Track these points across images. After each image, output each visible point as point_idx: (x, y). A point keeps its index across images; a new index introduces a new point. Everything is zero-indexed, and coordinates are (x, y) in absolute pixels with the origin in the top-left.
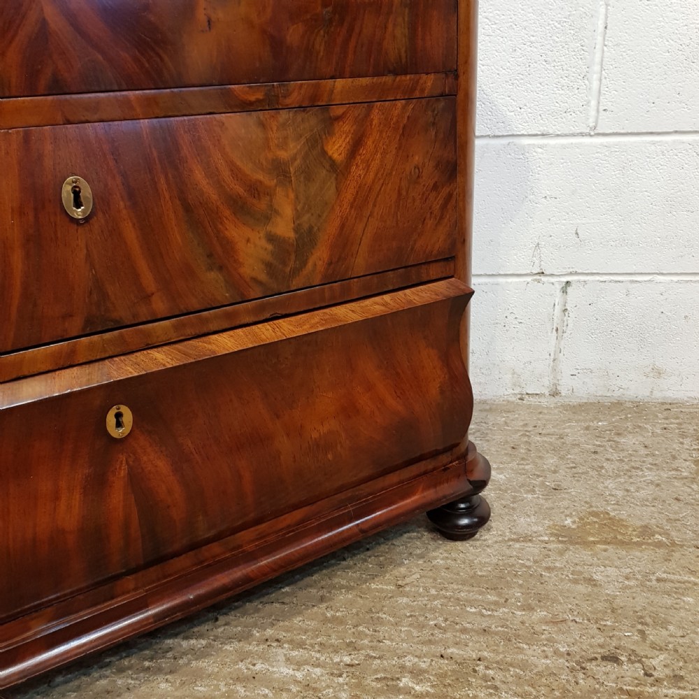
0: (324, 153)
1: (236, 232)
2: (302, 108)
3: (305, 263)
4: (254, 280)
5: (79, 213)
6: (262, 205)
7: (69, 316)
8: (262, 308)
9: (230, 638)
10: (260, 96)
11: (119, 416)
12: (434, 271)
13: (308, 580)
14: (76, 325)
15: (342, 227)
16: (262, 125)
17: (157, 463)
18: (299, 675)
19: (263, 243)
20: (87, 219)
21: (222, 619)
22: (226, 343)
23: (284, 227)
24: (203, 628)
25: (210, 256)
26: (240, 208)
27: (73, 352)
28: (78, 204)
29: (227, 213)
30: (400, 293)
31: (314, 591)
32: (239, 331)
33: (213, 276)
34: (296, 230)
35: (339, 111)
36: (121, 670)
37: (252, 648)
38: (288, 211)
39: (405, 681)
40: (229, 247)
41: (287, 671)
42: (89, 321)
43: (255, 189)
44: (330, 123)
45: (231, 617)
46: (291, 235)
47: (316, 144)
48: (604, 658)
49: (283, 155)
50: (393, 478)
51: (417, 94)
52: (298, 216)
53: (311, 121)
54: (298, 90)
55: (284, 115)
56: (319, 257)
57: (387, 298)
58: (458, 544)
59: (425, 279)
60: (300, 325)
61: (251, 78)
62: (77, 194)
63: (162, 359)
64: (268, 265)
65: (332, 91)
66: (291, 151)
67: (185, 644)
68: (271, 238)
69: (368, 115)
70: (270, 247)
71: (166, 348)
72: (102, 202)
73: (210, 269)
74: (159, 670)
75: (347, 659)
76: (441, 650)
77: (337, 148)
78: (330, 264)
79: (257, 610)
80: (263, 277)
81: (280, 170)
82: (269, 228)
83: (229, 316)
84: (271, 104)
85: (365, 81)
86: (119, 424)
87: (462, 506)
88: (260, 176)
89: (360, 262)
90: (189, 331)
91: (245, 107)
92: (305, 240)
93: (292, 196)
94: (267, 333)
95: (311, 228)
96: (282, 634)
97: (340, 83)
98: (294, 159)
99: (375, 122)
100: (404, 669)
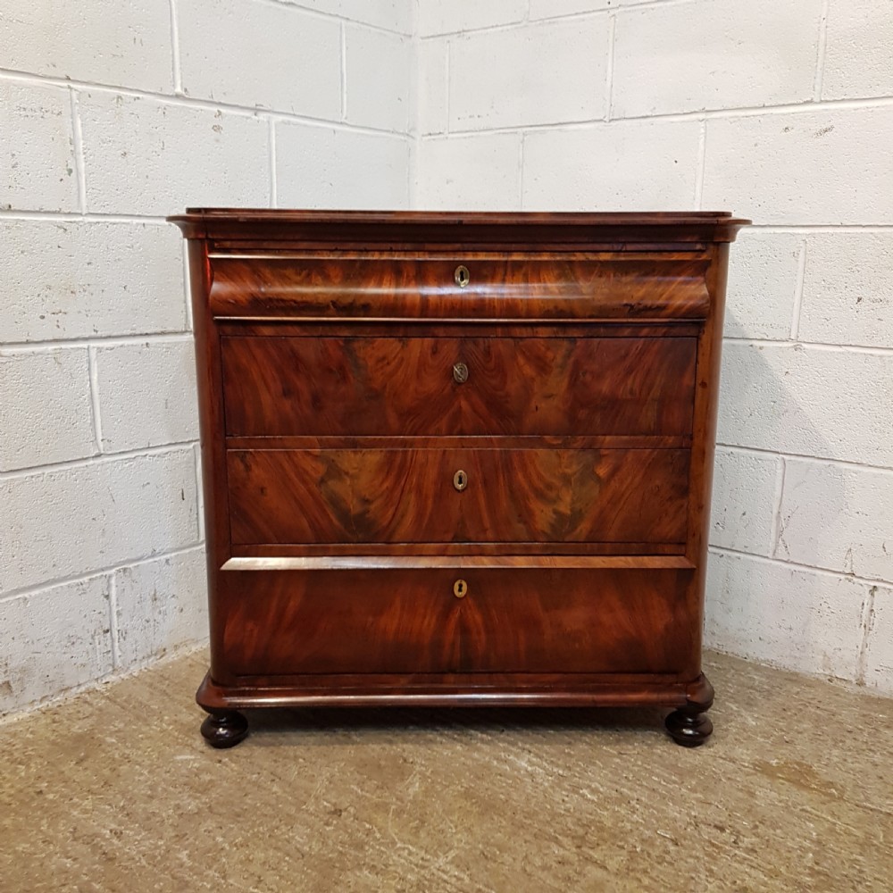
0: (594, 473)
1: (536, 506)
2: (583, 449)
3: (576, 528)
4: (543, 532)
5: (460, 486)
6: (552, 494)
7: (446, 532)
8: (547, 547)
9: (504, 741)
10: (560, 442)
11: (461, 586)
12: (667, 549)
13: (567, 732)
14: (449, 537)
15: (601, 512)
16: (559, 456)
17: (476, 617)
18: (529, 769)
19: (551, 514)
20: (463, 490)
21: (506, 732)
22: (521, 562)
23: (564, 508)
24: (494, 732)
25: (520, 516)
26: (540, 495)
27: (446, 548)
28: (460, 482)
29: (532, 495)
30: (640, 558)
31: (566, 738)
32: (531, 558)
33: (521, 525)
34: (571, 510)
35: (606, 452)
36: (441, 735)
37: (514, 749)
38: (568, 499)
39: (585, 791)
40: (531, 514)
41: (524, 764)
42: (455, 537)
43: (550, 486)
44: (599, 458)
45: (511, 733)
46: (569, 512)
47: (589, 467)
48: (716, 827)
49: (569, 471)
51: (661, 446)
52: (573, 502)
53: (589, 457)
54: (580, 441)
55: (572, 452)
56: (583, 528)
57: (630, 559)
58: (680, 748)
59: (661, 552)
60: (566, 562)
61: (557, 435)
62: (460, 478)
63: (487, 563)
64: (552, 526)
65: (603, 442)
66: (573, 469)
67: (480, 735)
68: (555, 512)
69: (625, 455)
70: (554, 516)
71: (490, 558)
72: (471, 484)
73: (519, 522)
74: (461, 741)
75: (561, 772)
76: (618, 787)
77: (602, 471)
78: (591, 532)
79: (528, 735)
80: (548, 530)
81: (566, 480)
82: (555, 507)
83: (526, 547)
84: (566, 446)
85: (625, 438)
86: (460, 590)
87: (690, 720)
88: (554, 480)
89: (612, 534)
90: (504, 552)
91: (551, 447)
92: (576, 516)
93: (571, 492)
94: (547, 562)
95: (581, 510)
96: (533, 750)
97: (608, 438)
98: (575, 474)
99: (629, 459)
100: (589, 787)
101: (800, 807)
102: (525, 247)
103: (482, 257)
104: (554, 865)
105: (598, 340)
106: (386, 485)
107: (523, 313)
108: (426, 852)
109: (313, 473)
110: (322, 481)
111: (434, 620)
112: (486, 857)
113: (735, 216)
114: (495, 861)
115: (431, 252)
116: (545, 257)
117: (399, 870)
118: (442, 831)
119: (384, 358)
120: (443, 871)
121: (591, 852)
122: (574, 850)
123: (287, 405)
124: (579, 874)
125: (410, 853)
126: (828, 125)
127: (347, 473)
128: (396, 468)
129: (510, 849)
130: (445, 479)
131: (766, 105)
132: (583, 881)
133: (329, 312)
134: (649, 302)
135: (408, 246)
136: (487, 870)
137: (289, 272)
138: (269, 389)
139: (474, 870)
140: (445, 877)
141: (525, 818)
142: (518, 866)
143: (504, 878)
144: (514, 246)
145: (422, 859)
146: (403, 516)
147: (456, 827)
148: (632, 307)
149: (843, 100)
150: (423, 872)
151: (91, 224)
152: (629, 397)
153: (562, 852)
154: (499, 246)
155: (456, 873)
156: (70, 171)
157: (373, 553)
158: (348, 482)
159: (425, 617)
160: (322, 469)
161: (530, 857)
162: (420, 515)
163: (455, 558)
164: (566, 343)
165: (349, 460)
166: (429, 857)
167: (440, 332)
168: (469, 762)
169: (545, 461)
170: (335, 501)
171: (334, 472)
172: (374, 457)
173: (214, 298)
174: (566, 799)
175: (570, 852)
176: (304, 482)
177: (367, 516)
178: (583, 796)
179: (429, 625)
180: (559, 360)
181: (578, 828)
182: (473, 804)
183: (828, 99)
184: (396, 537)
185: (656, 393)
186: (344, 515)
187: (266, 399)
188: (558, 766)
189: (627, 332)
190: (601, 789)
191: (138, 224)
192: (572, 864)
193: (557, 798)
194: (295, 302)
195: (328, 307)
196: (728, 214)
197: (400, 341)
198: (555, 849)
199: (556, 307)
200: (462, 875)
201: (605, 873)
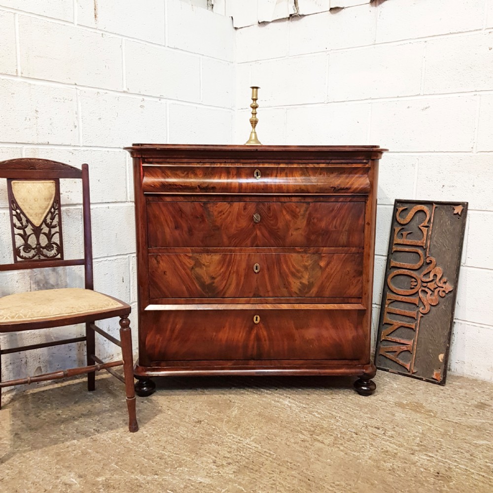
0: (319, 264)
1: (291, 280)
2: (314, 254)
3: (310, 291)
4: (295, 292)
5: (256, 271)
6: (299, 275)
7: (250, 292)
8: (297, 300)
9: (277, 393)
10: (303, 250)
11: (257, 318)
12: (353, 300)
13: (308, 390)
14: (251, 295)
15: (322, 283)
16: (302, 256)
17: (264, 333)
18: (289, 404)
19: (299, 284)
20: (258, 273)
21: (278, 390)
22: (285, 307)
23: (305, 281)
24: (273, 390)
25: (285, 285)
26: (293, 275)
27: (250, 300)
28: (257, 269)
29: (290, 275)
30: (341, 305)
31: (307, 392)
32: (290, 305)
33: (285, 289)
34: (308, 282)
35: (324, 255)
36: (248, 391)
37: (282, 397)
38: (307, 277)
39: (315, 414)
40: (289, 284)
41: (287, 403)
42: (254, 295)
43: (298, 271)
44: (321, 258)
45: (281, 390)
46: (307, 283)
47: (316, 264)
48: (376, 428)
49: (307, 264)
50: (336, 362)
51: (349, 252)
52: (309, 278)
53: (316, 257)
54: (312, 249)
55: (308, 255)
56: (314, 290)
57: (335, 305)
58: (361, 396)
59: (350, 302)
60: (306, 307)
61: (301, 247)
62: (257, 267)
63: (269, 307)
64: (299, 289)
65: (323, 250)
66: (309, 263)
67: (266, 391)
68: (301, 283)
69: (332, 256)
70: (300, 285)
71: (271, 305)
72: (262, 270)
73: (284, 288)
74: (257, 394)
75: (304, 406)
76: (331, 412)
77: (322, 264)
78: (317, 292)
79: (289, 391)
80: (298, 292)
81: (306, 268)
82: (301, 280)
83: (287, 300)
84: (305, 252)
85: (332, 248)
86: (257, 320)
87: (365, 383)
88: (299, 268)
89: (327, 293)
90: (277, 302)
91: (299, 252)
92: (310, 285)
93: (308, 274)
94: (297, 307)
95: (313, 282)
96: (291, 397)
97: (325, 248)
98: (310, 265)
99: (335, 258)
100: (317, 412)
101: (415, 420)
102: (286, 161)
103: (266, 166)
104: (300, 442)
105: (320, 203)
106: (222, 270)
107: (285, 191)
108: (241, 437)
109: (188, 264)
110: (193, 268)
111: (244, 334)
112: (269, 439)
114: (273, 440)
115: (243, 163)
116: (295, 166)
117: (229, 444)
118: (248, 429)
119: (221, 212)
120: (249, 444)
121: (317, 437)
122: (309, 436)
123: (177, 233)
124: (311, 445)
125: (233, 438)
126: (427, 106)
127: (204, 265)
128: (227, 262)
129: (279, 436)
130: (250, 268)
131: (399, 96)
132: (313, 448)
133: (197, 190)
134: (343, 186)
135: (233, 161)
136: (269, 444)
137: (179, 172)
138: (168, 225)
139: (263, 444)
140: (250, 447)
141: (287, 424)
142: (283, 442)
143: (277, 447)
144: (281, 161)
145: (239, 440)
146: (230, 285)
147: (255, 427)
148: (335, 188)
149: (434, 94)
150: (239, 444)
151: (84, 151)
152: (334, 229)
153: (303, 437)
154: (274, 161)
155: (255, 445)
156: (76, 127)
157: (216, 302)
158: (205, 269)
159: (240, 333)
160: (193, 262)
161: (289, 439)
162: (238, 285)
163: (254, 305)
164: (305, 205)
165: (205, 258)
166: (242, 439)
167: (248, 199)
168: (261, 402)
169: (296, 259)
170: (199, 278)
171: (198, 264)
172: (216, 257)
173: (144, 184)
174: (306, 416)
175: (307, 436)
176: (184, 269)
177: (214, 285)
178: (314, 415)
179: (242, 336)
180: (302, 212)
181: (311, 428)
182: (262, 418)
183: (427, 94)
184: (227, 295)
185: (346, 227)
186: (203, 285)
187: (167, 230)
188: (303, 403)
189: (333, 199)
190: (323, 413)
191: (105, 151)
192: (308, 442)
193: (302, 416)
194: (181, 186)
195: (196, 188)
196: (378, 147)
197: (229, 204)
198: (300, 435)
199: (300, 188)
200: (257, 446)
201: (323, 445)
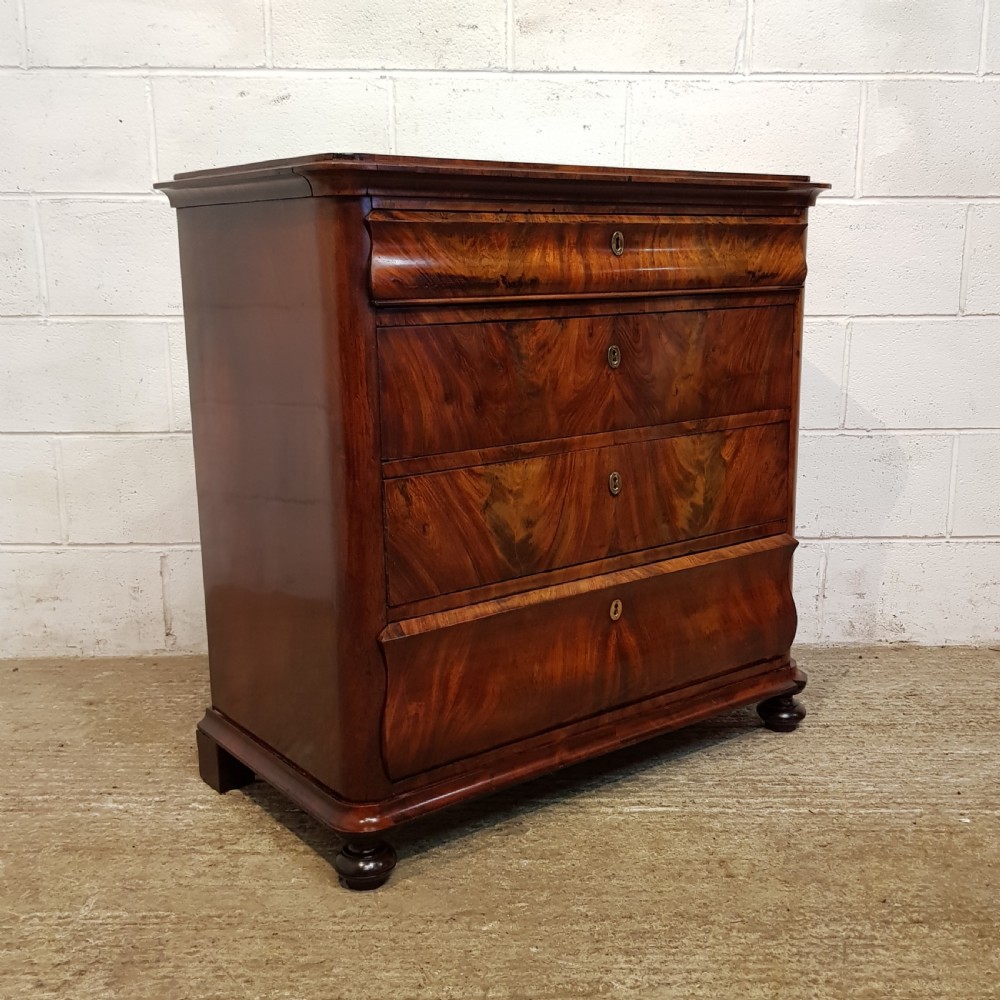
0: (721, 456)
1: (677, 501)
2: (713, 432)
3: (707, 520)
4: (683, 530)
5: (616, 491)
6: (690, 486)
7: (602, 546)
8: (685, 547)
10: (694, 427)
11: (616, 606)
12: (775, 527)
14: (604, 551)
15: (727, 499)
16: (694, 442)
17: (631, 640)
19: (689, 508)
20: (618, 494)
23: (699, 499)
25: (664, 515)
26: (680, 488)
27: (600, 567)
28: (615, 486)
29: (674, 490)
30: (756, 542)
32: (673, 560)
33: (665, 526)
34: (704, 501)
35: (729, 433)
38: (701, 489)
40: (673, 510)
42: (610, 550)
43: (688, 477)
44: (724, 440)
46: (701, 503)
47: (717, 451)
49: (702, 458)
51: (769, 422)
52: (706, 493)
53: (716, 439)
54: (712, 423)
55: (704, 436)
56: (714, 517)
57: (748, 544)
59: (770, 533)
60: (703, 558)
61: (692, 417)
62: (616, 480)
63: (638, 574)
64: (690, 521)
65: (727, 422)
66: (706, 455)
68: (693, 505)
69: (743, 433)
70: (691, 510)
71: (639, 568)
72: (624, 487)
73: (663, 522)
77: (727, 453)
78: (719, 521)
80: (686, 528)
81: (699, 466)
82: (692, 499)
83: (670, 550)
84: (699, 431)
85: (744, 415)
86: (616, 612)
88: (691, 470)
89: (735, 520)
90: (650, 559)
91: (688, 433)
92: (708, 507)
93: (704, 480)
94: (688, 563)
95: (711, 500)
97: (732, 417)
98: (707, 460)
99: (746, 438)
102: (669, 210)
103: (636, 220)
105: (723, 311)
106: (548, 498)
107: (671, 286)
109: (475, 496)
110: (487, 505)
111: (595, 653)
113: (813, 180)
115: (591, 214)
116: (687, 221)
119: (545, 345)
123: (449, 411)
127: (511, 492)
128: (558, 478)
130: (602, 483)
133: (499, 290)
134: (766, 270)
135: (569, 208)
137: (455, 240)
138: (428, 391)
144: (660, 209)
146: (564, 534)
148: (754, 274)
152: (747, 371)
154: (648, 209)
157: (535, 586)
158: (512, 501)
159: (586, 653)
160: (486, 486)
162: (579, 530)
163: (609, 576)
164: (700, 317)
165: (514, 474)
167: (597, 310)
169: (685, 448)
170: (500, 529)
171: (499, 492)
172: (537, 467)
173: (378, 270)
176: (469, 510)
177: (531, 541)
179: (591, 660)
180: (694, 336)
184: (558, 563)
185: (766, 365)
186: (508, 544)
187: (427, 407)
189: (745, 302)
194: (464, 277)
195: (498, 282)
197: (559, 323)
199: (697, 277)
